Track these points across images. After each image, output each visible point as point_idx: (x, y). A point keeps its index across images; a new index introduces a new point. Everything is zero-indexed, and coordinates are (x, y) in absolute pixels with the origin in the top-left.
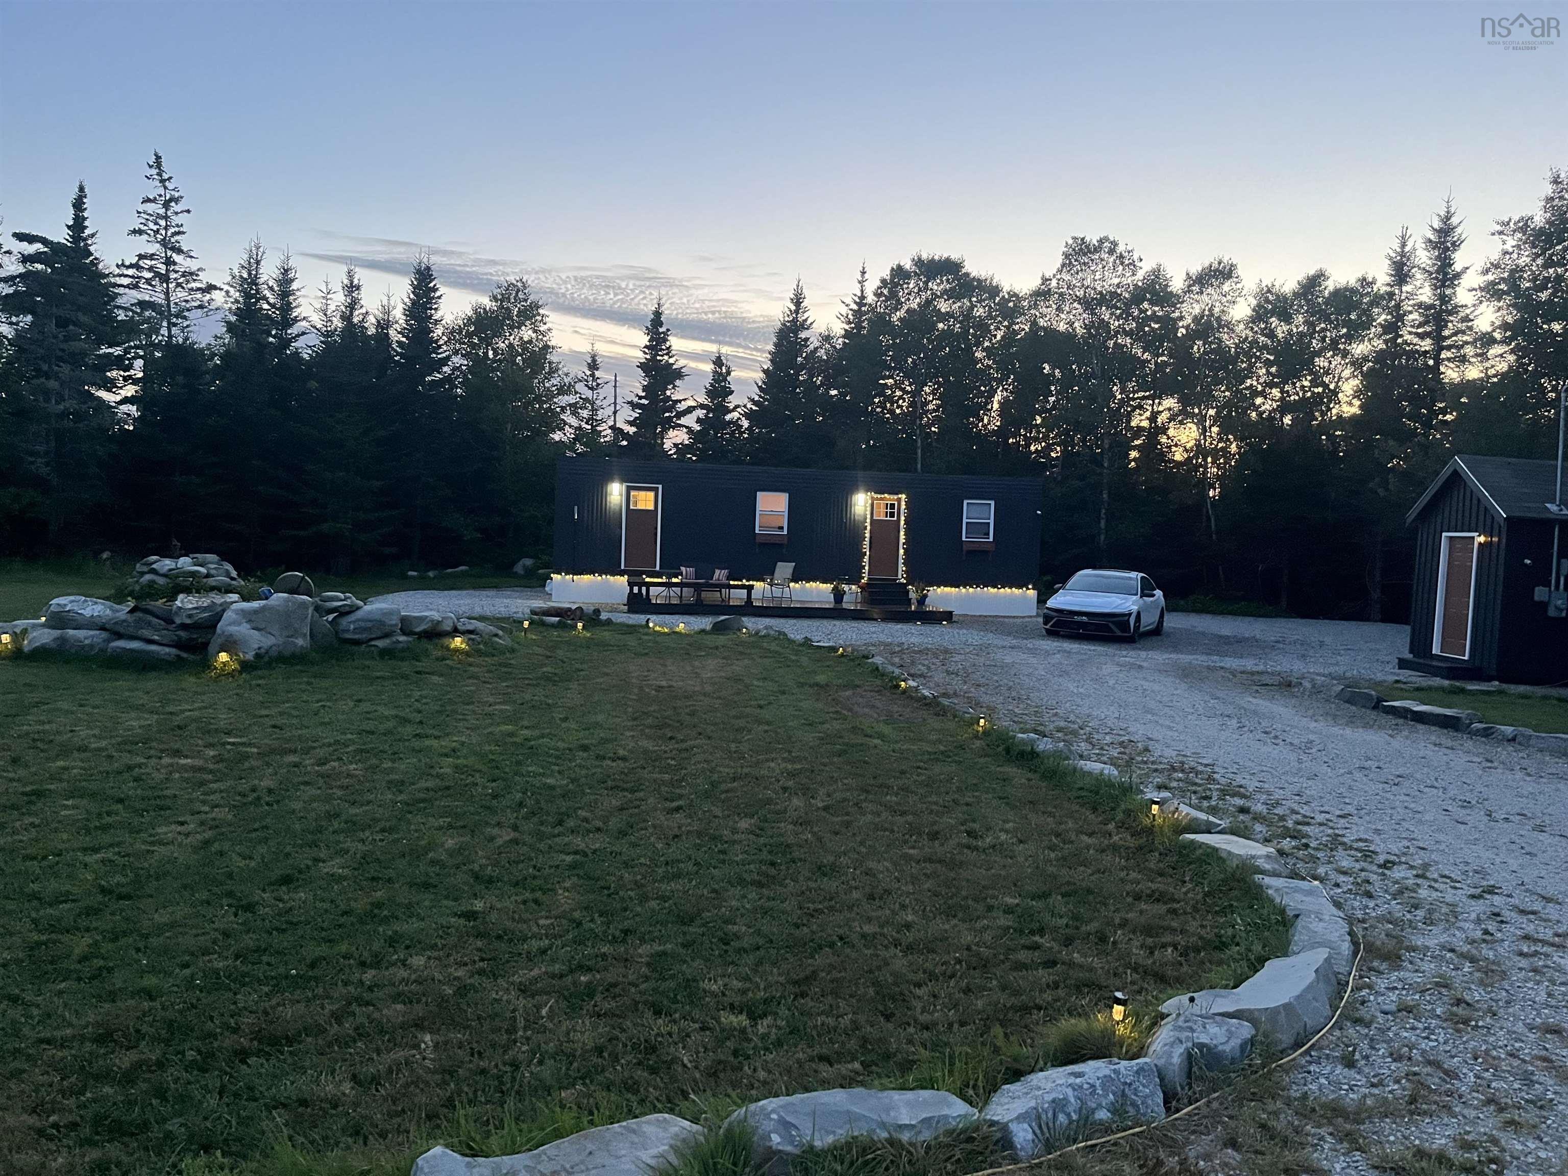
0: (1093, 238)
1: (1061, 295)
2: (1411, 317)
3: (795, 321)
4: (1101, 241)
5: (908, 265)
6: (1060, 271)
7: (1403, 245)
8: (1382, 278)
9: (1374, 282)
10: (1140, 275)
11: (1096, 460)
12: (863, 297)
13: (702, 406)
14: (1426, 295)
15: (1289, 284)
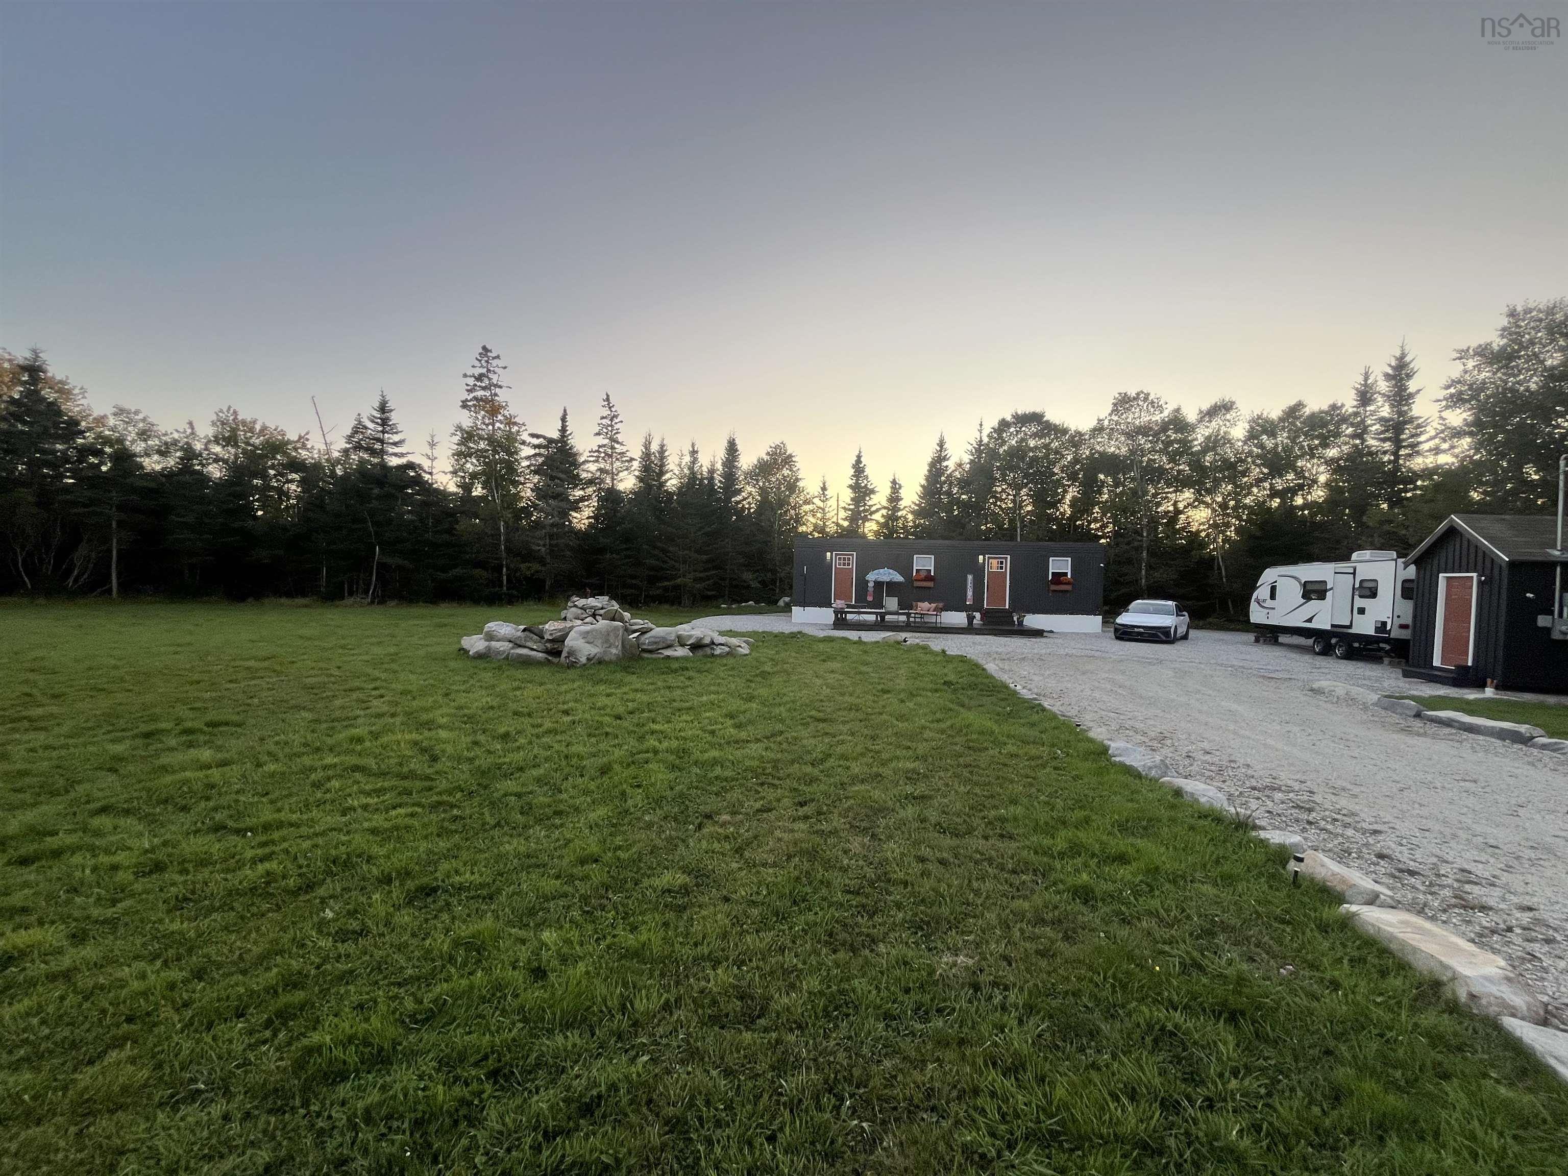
0: (1132, 393)
1: (1112, 429)
2: (1373, 428)
3: (939, 457)
4: (1138, 394)
5: (1009, 418)
6: (1110, 415)
7: (1366, 379)
8: (1349, 403)
9: (1343, 405)
10: (1166, 413)
11: (1138, 533)
12: (981, 441)
13: (885, 508)
14: (1386, 411)
15: (1275, 413)
